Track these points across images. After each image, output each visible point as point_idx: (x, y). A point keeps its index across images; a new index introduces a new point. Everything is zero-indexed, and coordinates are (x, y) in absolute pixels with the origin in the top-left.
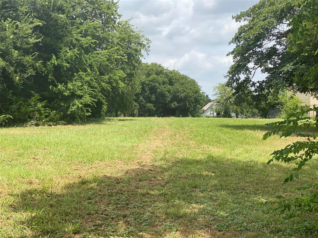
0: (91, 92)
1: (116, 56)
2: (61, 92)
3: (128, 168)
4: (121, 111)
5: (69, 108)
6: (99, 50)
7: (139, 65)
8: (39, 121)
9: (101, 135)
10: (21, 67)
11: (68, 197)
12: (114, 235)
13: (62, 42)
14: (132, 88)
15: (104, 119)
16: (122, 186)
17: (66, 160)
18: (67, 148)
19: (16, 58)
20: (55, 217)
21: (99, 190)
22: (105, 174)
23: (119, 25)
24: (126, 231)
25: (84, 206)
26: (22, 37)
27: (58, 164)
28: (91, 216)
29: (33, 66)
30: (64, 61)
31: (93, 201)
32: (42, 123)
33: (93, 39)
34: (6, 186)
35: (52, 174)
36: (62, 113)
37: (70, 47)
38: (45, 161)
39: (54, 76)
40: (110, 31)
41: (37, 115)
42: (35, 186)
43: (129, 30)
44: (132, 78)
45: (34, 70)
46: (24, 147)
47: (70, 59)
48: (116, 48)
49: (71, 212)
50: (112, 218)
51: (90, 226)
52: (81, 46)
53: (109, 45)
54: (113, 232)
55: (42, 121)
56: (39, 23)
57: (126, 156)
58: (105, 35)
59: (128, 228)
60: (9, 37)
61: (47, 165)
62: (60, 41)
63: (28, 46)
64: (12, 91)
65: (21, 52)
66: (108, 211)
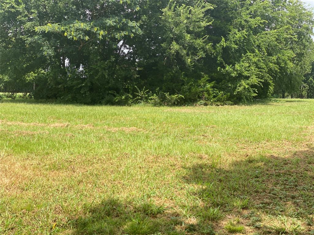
0: (258, 72)
1: (285, 36)
2: (228, 74)
3: (296, 150)
4: (288, 92)
5: (236, 88)
6: (268, 30)
7: (309, 44)
8: (208, 101)
9: (267, 116)
10: (193, 50)
11: (236, 174)
12: (283, 215)
13: (231, 24)
14: (302, 68)
15: (270, 100)
16: (290, 167)
17: (233, 139)
18: (234, 128)
19: (189, 41)
20: (224, 191)
21: (266, 170)
22: (272, 155)
23: (290, 3)
24: (295, 212)
25: (251, 183)
26: (195, 21)
27: (226, 142)
28: (259, 194)
29: (203, 49)
30: (233, 43)
31: (260, 180)
32: (210, 103)
33: (262, 19)
34: (179, 159)
35: (220, 151)
36: (229, 94)
37: (239, 29)
38: (214, 138)
39: (222, 57)
40: (279, 10)
41: (206, 95)
42: (204, 161)
43: (301, 7)
44: (302, 58)
45: (204, 52)
46: (195, 124)
47: (238, 40)
48: (286, 27)
49: (239, 188)
50: (281, 198)
51: (257, 203)
52: (250, 27)
53: (278, 24)
54: (282, 211)
55: (210, 101)
56: (210, 7)
57: (293, 138)
58: (274, 15)
59: (297, 209)
60: (182, 22)
61: (216, 142)
62: (230, 23)
63: (200, 30)
64: (184, 73)
65: (193, 36)
66: (276, 190)
